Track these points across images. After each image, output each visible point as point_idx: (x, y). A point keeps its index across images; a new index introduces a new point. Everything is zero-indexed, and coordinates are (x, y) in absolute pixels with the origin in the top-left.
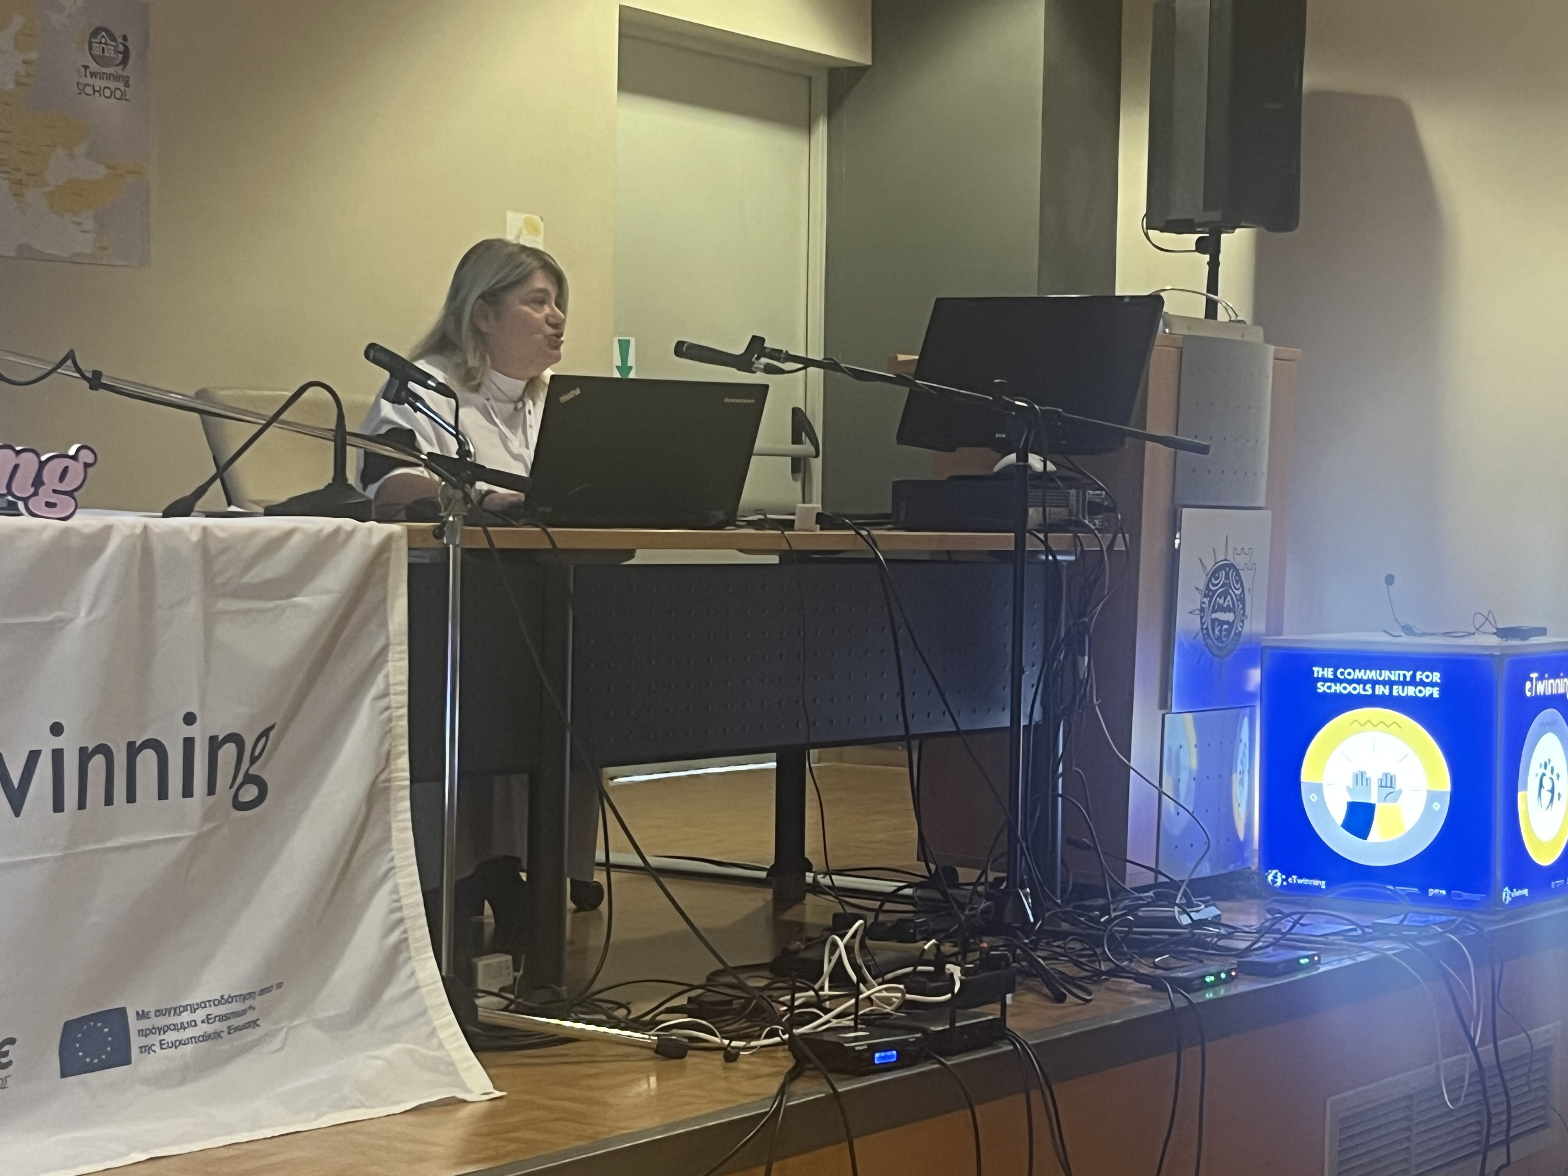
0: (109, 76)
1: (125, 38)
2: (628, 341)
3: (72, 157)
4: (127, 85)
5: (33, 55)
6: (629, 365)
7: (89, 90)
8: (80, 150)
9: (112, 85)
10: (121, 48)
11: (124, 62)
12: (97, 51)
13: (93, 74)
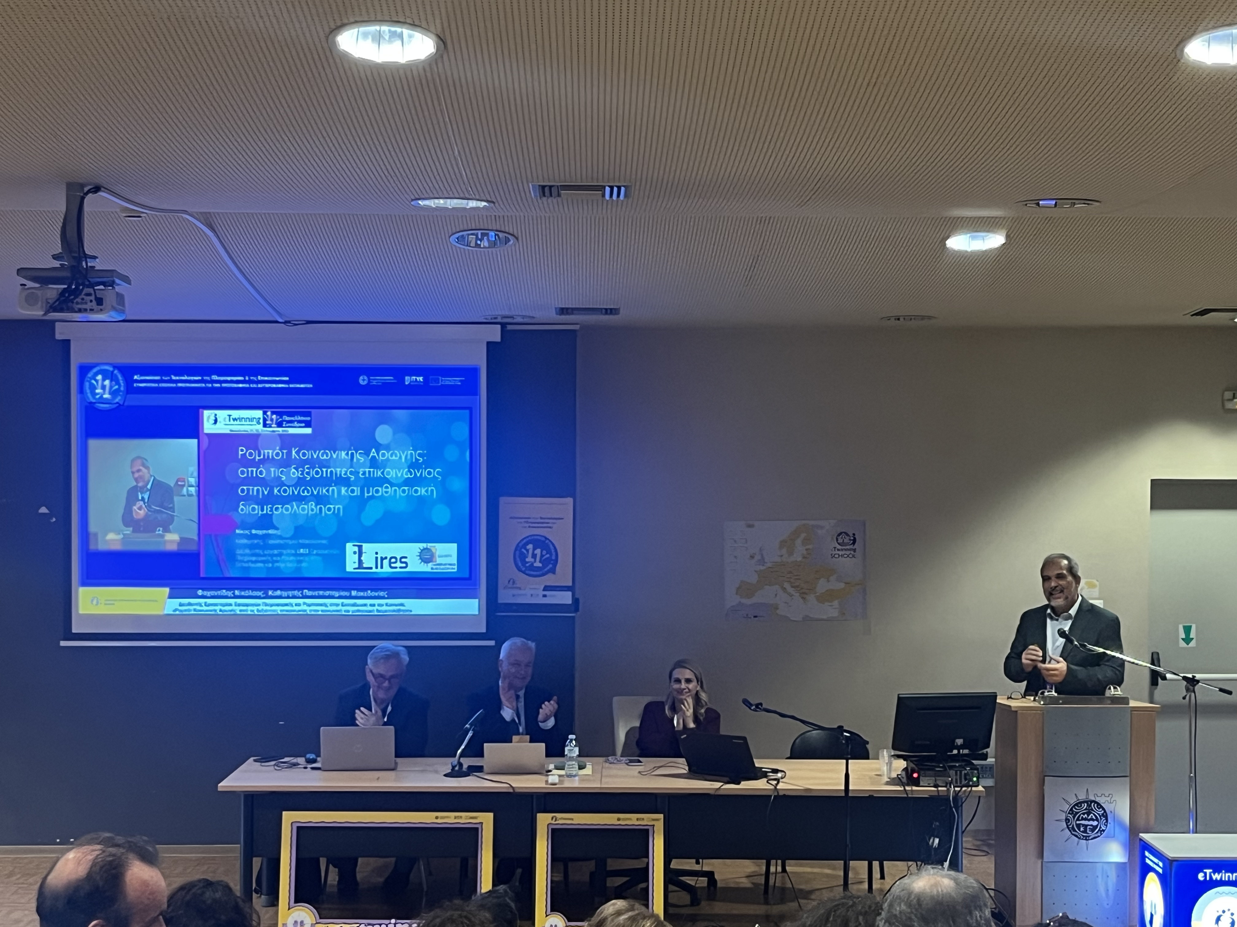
0: (846, 550)
1: (854, 534)
2: (1191, 626)
3: (828, 581)
4: (855, 550)
5: (810, 547)
6: (1191, 637)
7: (836, 556)
8: (833, 578)
9: (848, 553)
10: (852, 538)
11: (854, 543)
12: (840, 541)
13: (838, 550)
